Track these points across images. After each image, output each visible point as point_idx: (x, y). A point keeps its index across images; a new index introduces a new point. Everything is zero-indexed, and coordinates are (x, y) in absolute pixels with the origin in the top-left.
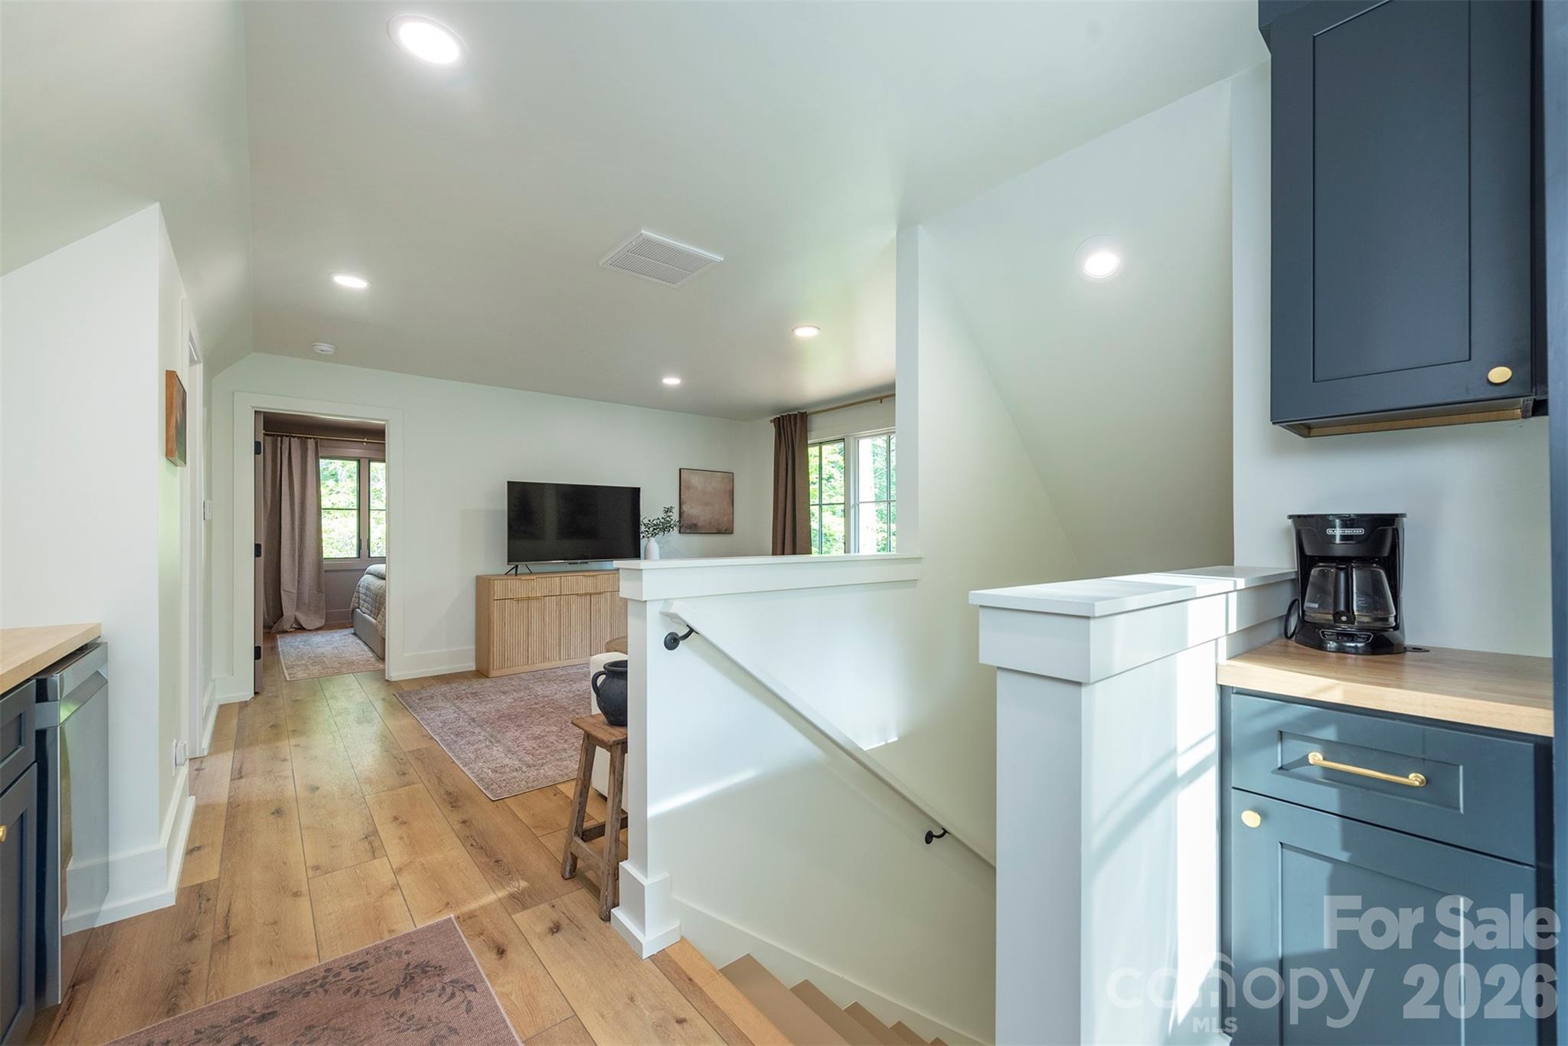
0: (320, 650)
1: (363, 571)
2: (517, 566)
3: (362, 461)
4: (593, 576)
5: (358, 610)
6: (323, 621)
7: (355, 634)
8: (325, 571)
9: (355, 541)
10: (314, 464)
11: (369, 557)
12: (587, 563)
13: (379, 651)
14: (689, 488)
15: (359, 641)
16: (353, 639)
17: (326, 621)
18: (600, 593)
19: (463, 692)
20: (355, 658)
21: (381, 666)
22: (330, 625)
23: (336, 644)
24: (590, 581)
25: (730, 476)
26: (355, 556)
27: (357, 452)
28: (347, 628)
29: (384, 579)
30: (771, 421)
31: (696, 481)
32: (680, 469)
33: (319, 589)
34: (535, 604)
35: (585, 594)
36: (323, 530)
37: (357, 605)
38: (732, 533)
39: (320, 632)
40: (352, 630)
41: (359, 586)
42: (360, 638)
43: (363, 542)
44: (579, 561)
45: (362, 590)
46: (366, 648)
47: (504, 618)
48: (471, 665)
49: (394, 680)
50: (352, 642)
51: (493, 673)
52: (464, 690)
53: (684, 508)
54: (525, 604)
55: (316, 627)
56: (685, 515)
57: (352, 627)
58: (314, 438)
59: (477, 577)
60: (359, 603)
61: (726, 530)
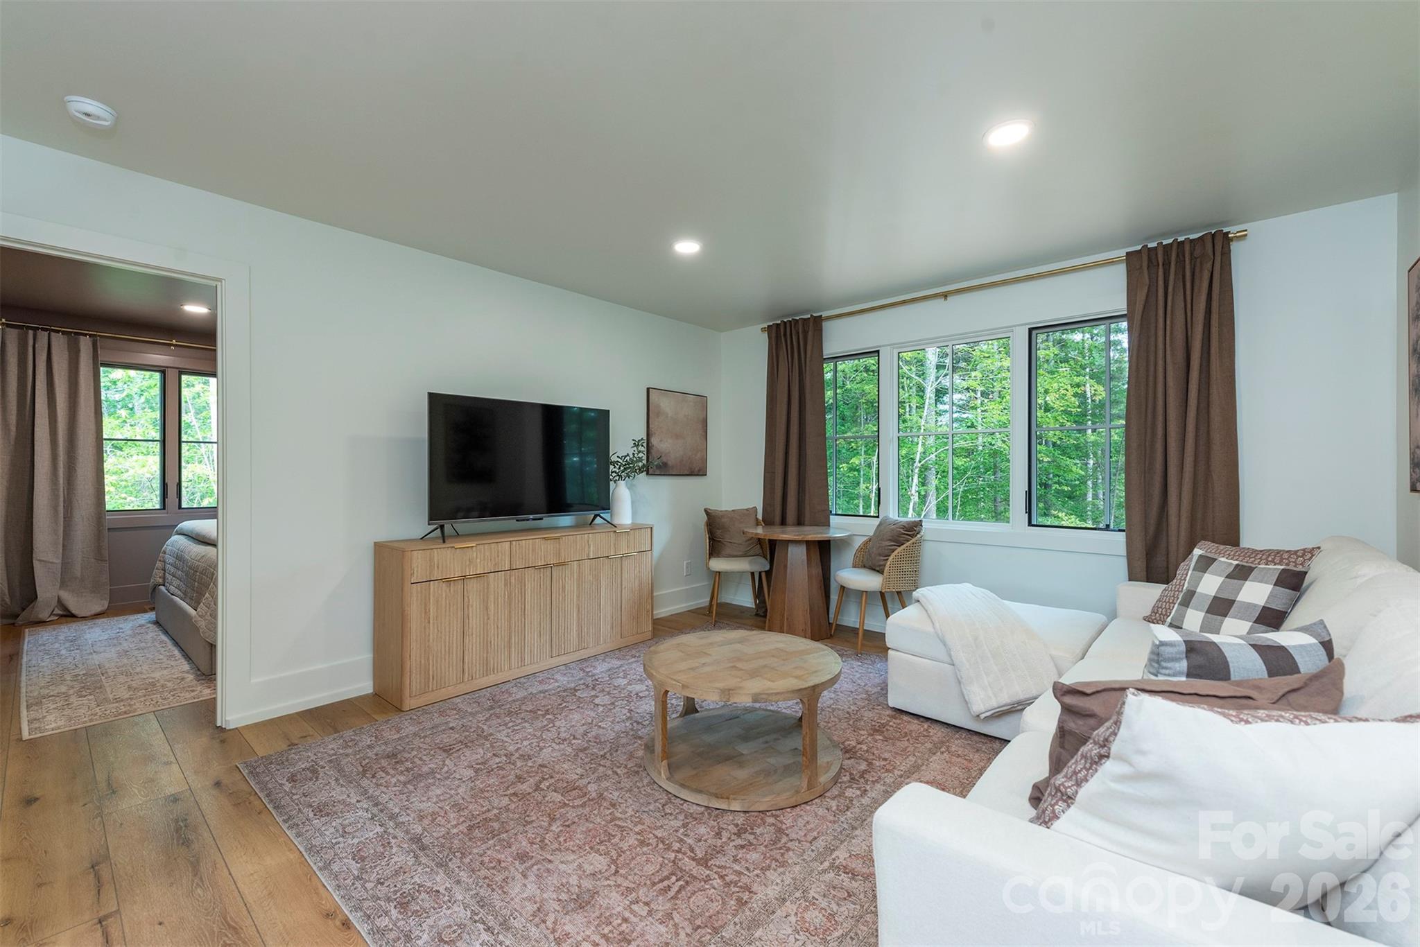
0: (96, 659)
1: (170, 529)
2: (442, 527)
3: (168, 371)
4: (555, 538)
5: (162, 588)
6: (106, 604)
7: (157, 623)
8: (109, 529)
9: (157, 484)
10: (91, 374)
11: (180, 507)
12: (541, 519)
13: (202, 661)
14: (658, 414)
15: (164, 637)
16: (155, 634)
17: (110, 603)
18: (564, 564)
19: (370, 754)
20: (157, 675)
21: (206, 693)
22: (118, 607)
23: (125, 645)
24: (550, 546)
25: (702, 401)
26: (158, 507)
27: (160, 358)
28: (145, 611)
29: (215, 545)
30: (763, 330)
31: (665, 404)
32: (648, 389)
33: (99, 556)
34: (473, 586)
35: (545, 566)
36: (105, 470)
37: (161, 581)
38: (706, 475)
39: (100, 621)
40: (151, 616)
41: (165, 553)
42: (166, 632)
43: (170, 485)
44: (531, 517)
45: (170, 559)
46: (176, 652)
47: (426, 612)
48: (363, 686)
49: (232, 727)
50: (154, 640)
51: (409, 703)
52: (370, 747)
53: (654, 441)
54: (460, 585)
55: (93, 612)
56: (653, 451)
57: (153, 609)
58: (90, 336)
59: (376, 544)
60: (164, 578)
61: (699, 471)
